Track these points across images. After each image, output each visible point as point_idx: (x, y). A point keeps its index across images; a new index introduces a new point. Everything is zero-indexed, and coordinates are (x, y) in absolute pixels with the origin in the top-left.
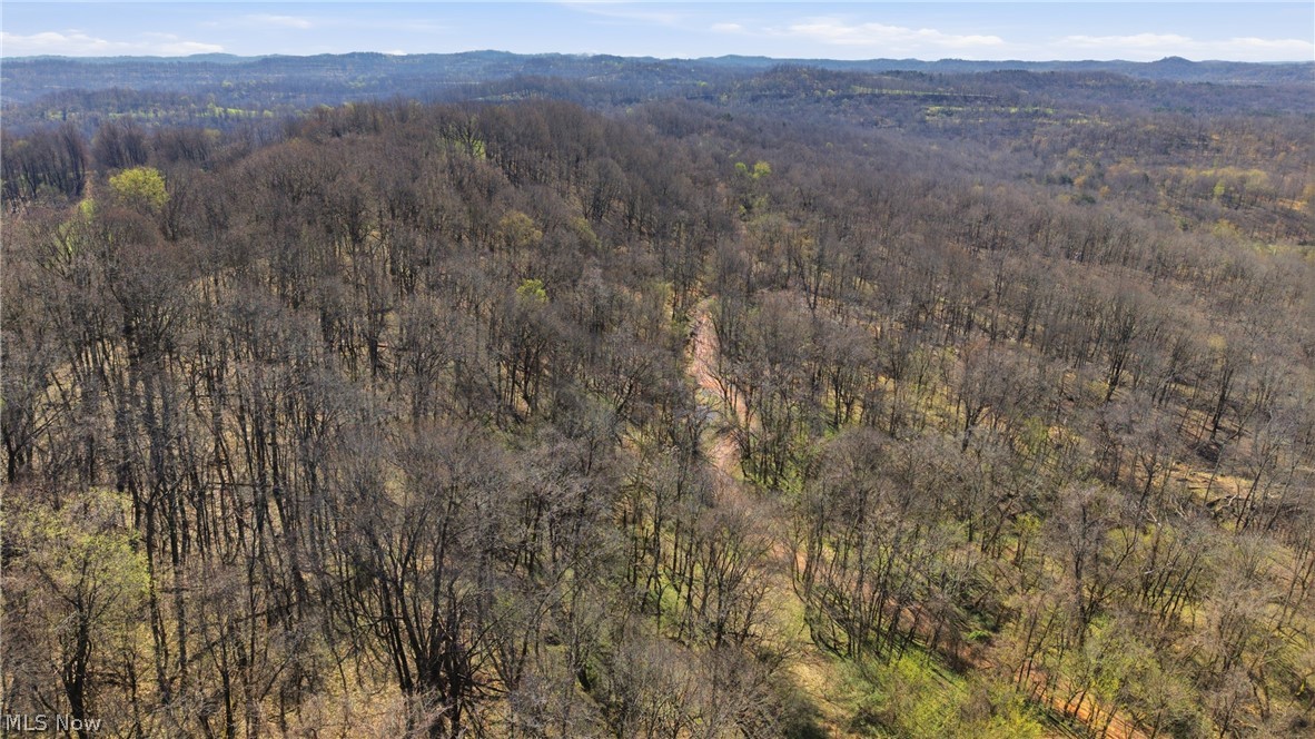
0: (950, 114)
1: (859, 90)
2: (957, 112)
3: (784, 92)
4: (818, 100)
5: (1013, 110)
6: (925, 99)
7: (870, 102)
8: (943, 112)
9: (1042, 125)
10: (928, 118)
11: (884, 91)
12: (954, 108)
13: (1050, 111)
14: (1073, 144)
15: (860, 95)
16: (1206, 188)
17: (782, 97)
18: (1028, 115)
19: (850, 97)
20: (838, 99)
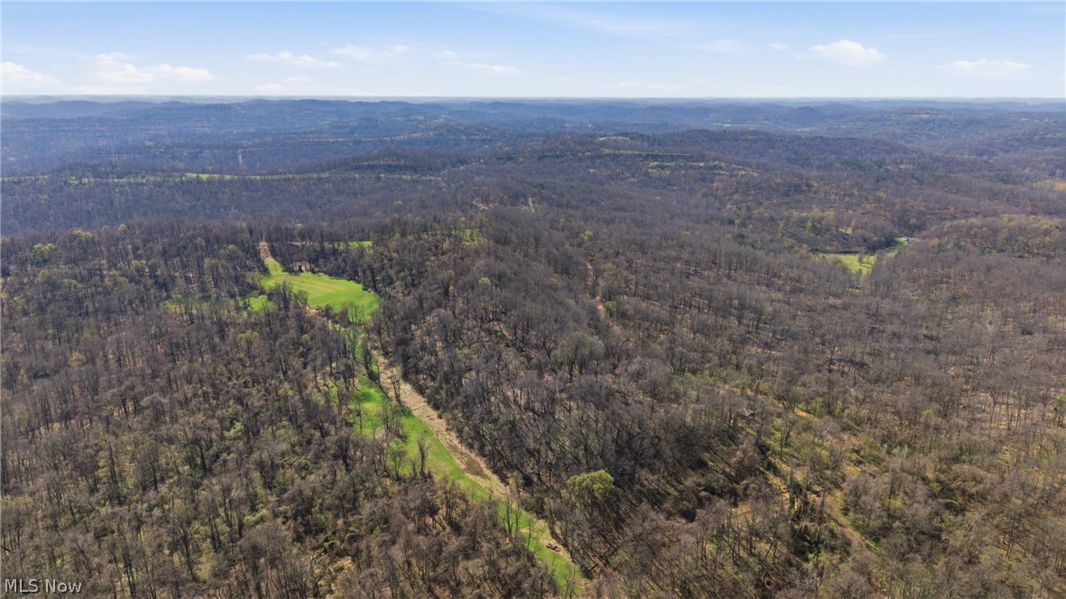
0: (663, 168)
1: (607, 151)
2: (668, 166)
3: (558, 153)
4: (581, 160)
5: (702, 164)
6: (647, 157)
7: (613, 160)
8: (658, 166)
9: (719, 175)
10: (650, 170)
11: (621, 152)
12: (665, 164)
13: (723, 164)
14: (736, 191)
15: (606, 155)
16: (802, 222)
17: (558, 157)
18: (711, 168)
19: (600, 157)
20: (593, 158)
